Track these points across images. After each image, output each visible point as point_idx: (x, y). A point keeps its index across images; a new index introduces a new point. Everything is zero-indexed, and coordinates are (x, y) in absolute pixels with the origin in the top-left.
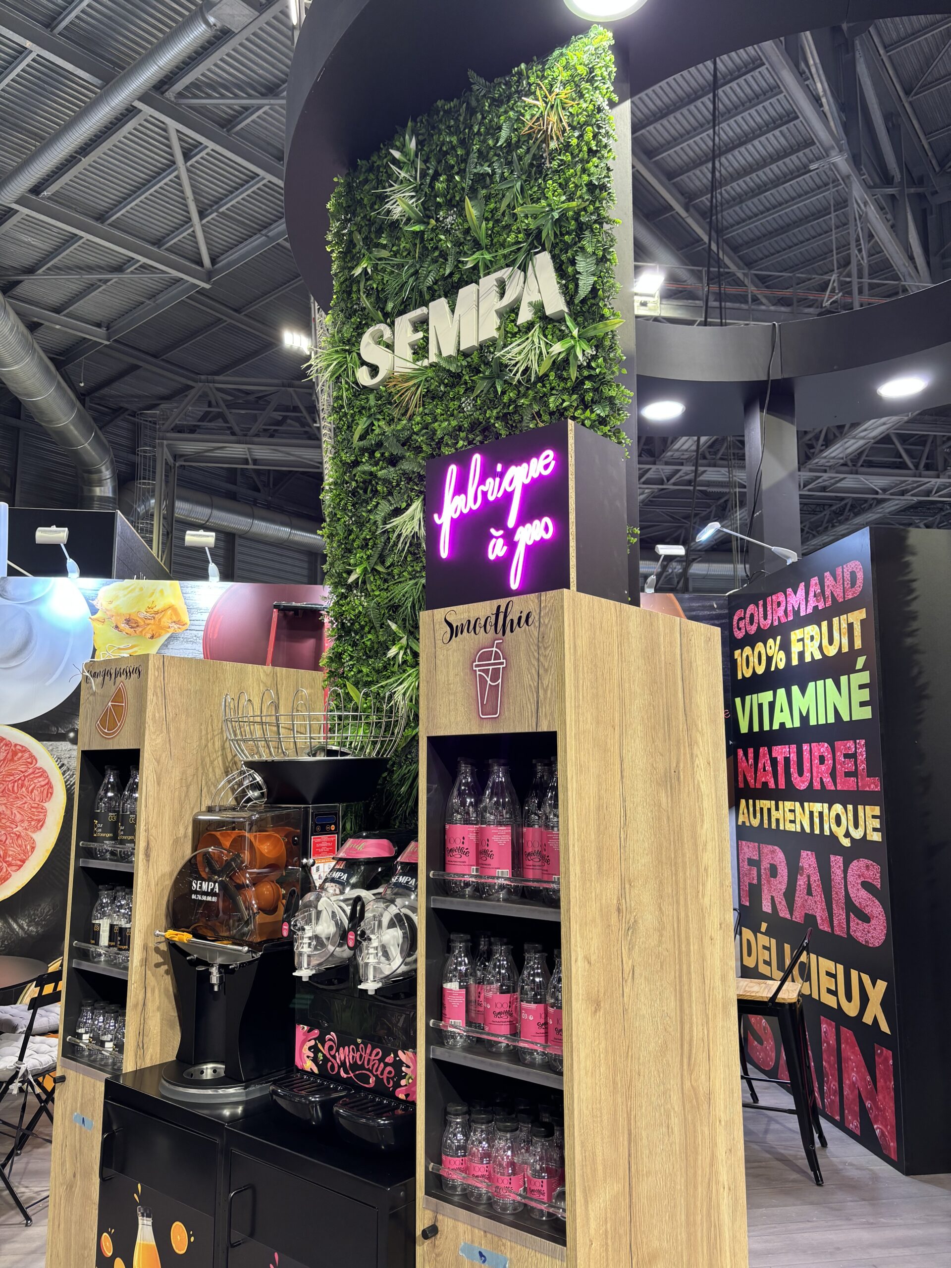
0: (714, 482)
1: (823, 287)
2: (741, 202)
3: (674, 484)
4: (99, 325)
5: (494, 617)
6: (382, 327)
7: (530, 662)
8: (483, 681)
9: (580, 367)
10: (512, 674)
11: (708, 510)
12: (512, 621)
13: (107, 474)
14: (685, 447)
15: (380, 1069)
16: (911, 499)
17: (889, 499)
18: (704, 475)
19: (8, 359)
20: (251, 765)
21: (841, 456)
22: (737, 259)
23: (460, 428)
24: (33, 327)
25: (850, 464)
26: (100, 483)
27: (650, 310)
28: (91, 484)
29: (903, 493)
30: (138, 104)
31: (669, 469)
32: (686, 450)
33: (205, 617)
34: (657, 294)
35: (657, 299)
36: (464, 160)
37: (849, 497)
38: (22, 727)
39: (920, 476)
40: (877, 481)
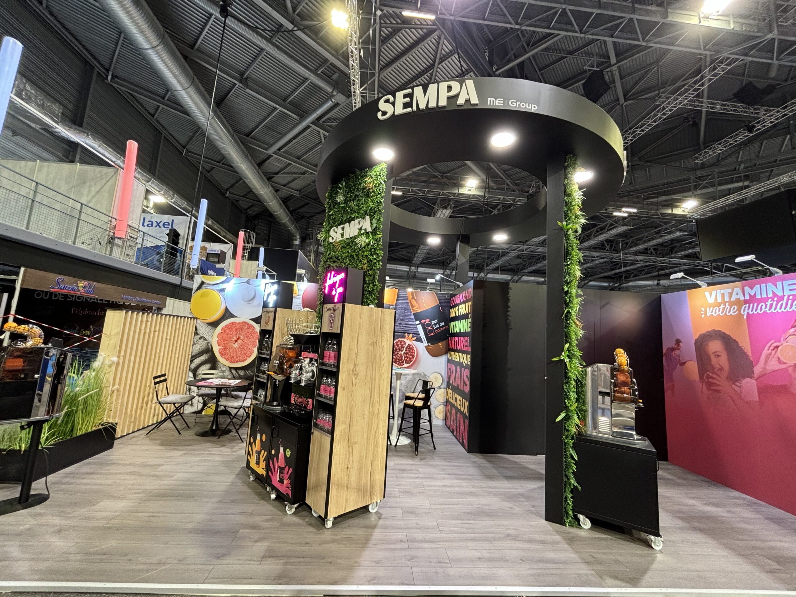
1: (529, 186)
4: (297, 191)
5: (333, 308)
6: (335, 228)
8: (330, 321)
9: (371, 246)
10: (335, 320)
12: (336, 309)
13: (298, 237)
19: (268, 200)
20: (291, 335)
23: (348, 256)
24: (277, 191)
26: (296, 240)
27: (470, 192)
28: (293, 240)
30: (311, 125)
33: (303, 292)
34: (475, 187)
35: (474, 189)
36: (354, 190)
38: (252, 320)
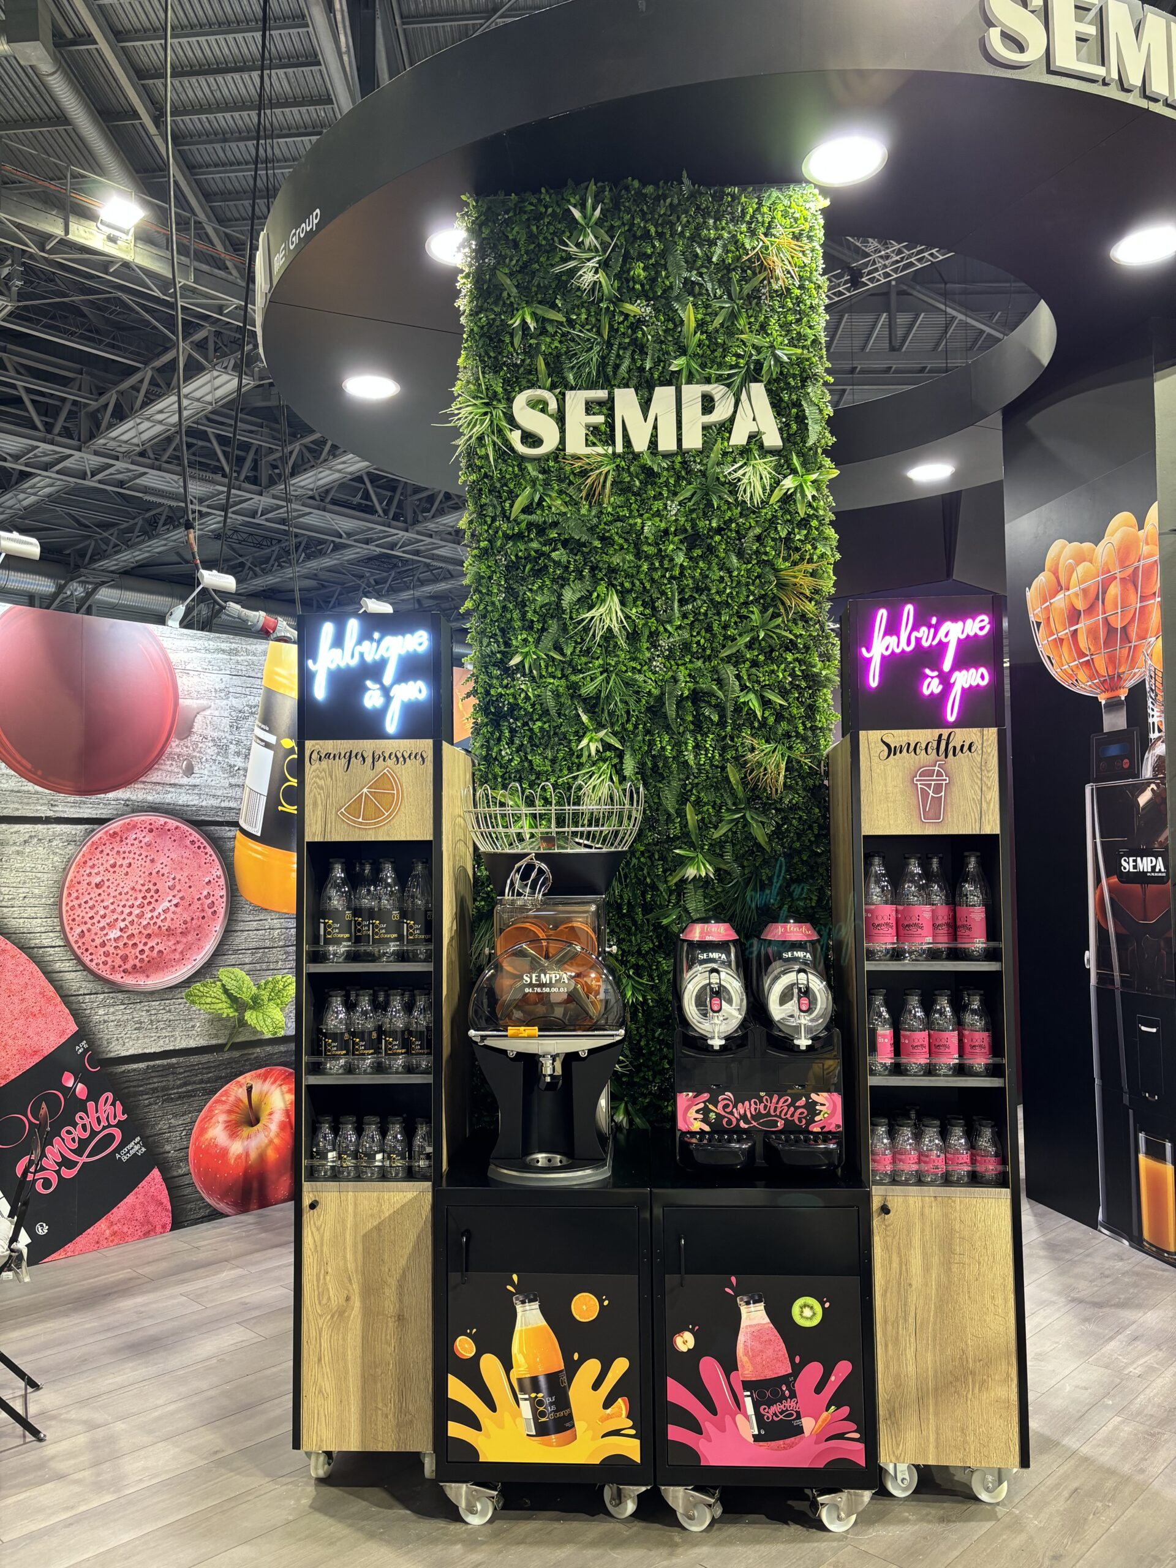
0: (153, 489)
2: (225, 140)
3: (100, 482)
5: (935, 744)
6: (546, 394)
7: (973, 781)
8: (925, 794)
10: (955, 789)
11: (132, 522)
12: (955, 748)
14: (125, 437)
15: (790, 1113)
16: (374, 549)
17: (352, 546)
18: (142, 478)
21: (311, 486)
22: (208, 210)
25: (318, 498)
27: (120, 249)
29: (367, 542)
31: (97, 461)
32: (126, 442)
34: (132, 232)
35: (131, 237)
37: (304, 535)
39: (389, 527)
40: (344, 523)
